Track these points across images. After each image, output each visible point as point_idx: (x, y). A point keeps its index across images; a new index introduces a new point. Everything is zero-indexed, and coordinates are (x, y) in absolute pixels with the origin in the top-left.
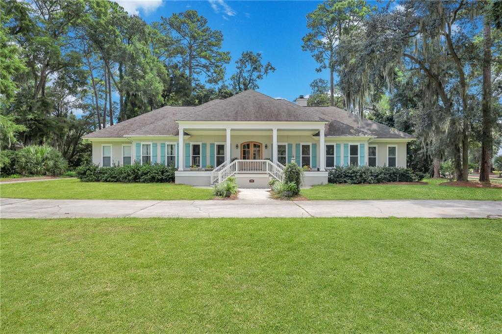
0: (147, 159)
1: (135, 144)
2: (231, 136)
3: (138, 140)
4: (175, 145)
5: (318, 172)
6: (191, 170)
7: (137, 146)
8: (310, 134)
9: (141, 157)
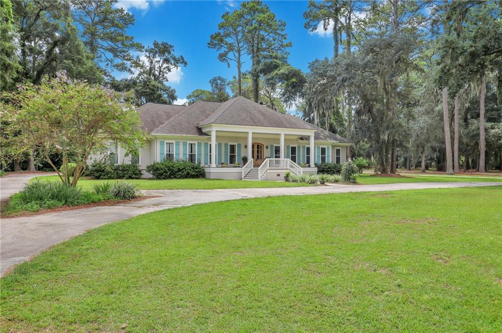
0: (170, 156)
1: (159, 143)
2: (252, 138)
3: (162, 138)
4: (195, 144)
5: (310, 168)
6: (222, 167)
7: (160, 144)
8: (296, 138)
9: (165, 154)
